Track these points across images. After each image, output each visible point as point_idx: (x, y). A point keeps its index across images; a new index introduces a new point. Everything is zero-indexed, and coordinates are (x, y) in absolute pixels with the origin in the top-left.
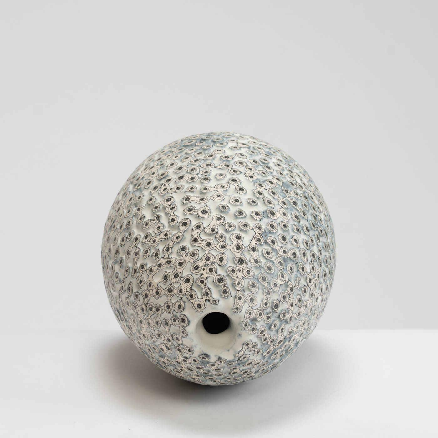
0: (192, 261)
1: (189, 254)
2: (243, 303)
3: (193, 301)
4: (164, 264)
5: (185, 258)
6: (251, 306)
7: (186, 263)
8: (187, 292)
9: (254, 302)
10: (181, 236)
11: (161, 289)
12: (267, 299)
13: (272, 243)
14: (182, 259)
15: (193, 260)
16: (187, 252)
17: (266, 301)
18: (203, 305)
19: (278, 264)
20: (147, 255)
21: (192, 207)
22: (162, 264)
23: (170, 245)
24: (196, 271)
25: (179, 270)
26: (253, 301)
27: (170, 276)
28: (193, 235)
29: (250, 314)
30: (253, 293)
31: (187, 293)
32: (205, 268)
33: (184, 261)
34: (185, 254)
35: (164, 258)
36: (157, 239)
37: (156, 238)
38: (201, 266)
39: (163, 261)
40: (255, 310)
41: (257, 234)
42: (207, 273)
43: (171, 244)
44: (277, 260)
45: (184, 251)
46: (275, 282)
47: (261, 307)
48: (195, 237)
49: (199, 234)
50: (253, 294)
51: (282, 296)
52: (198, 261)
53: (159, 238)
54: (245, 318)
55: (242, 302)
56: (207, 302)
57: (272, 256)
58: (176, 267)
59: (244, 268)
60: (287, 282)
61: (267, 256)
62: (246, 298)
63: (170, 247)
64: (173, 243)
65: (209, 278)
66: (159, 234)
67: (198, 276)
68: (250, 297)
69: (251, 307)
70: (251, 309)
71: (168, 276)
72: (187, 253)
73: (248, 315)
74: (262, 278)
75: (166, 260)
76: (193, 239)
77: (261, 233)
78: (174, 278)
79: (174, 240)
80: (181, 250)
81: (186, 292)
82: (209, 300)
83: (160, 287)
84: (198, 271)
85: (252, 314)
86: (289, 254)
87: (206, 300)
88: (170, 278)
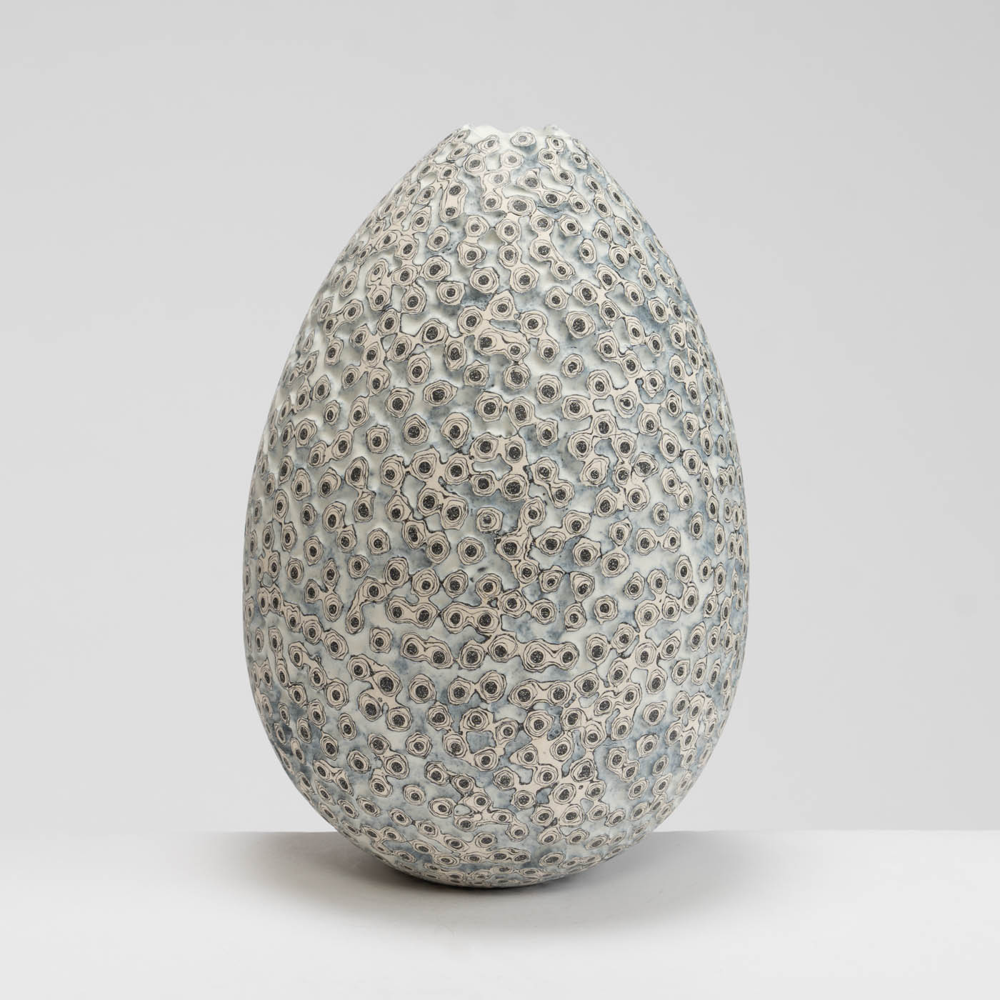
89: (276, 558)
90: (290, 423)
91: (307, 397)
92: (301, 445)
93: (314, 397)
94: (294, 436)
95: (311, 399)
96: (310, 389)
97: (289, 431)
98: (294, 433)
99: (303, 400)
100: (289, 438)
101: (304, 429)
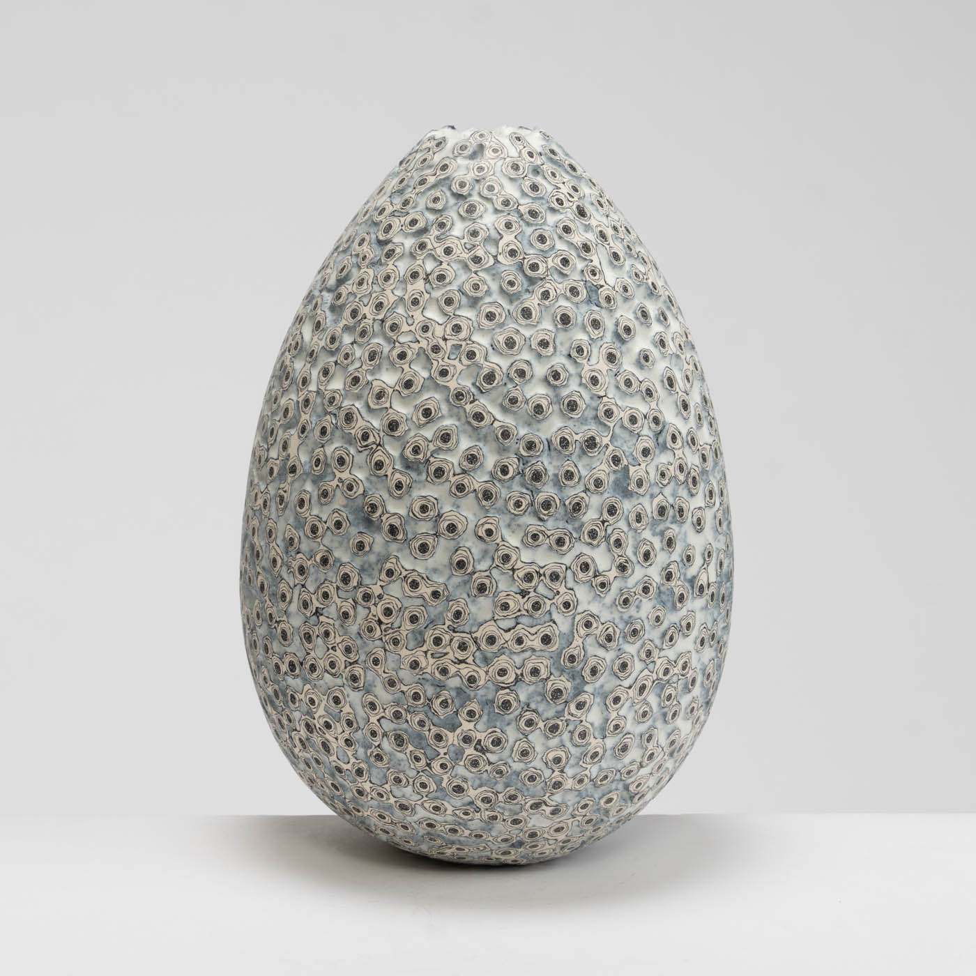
2: (520, 151)
6: (508, 159)
9: (510, 167)
12: (498, 195)
13: (576, 288)
17: (496, 191)
19: (537, 262)
26: (512, 167)
29: (495, 151)
30: (523, 178)
40: (495, 164)
41: (602, 283)
44: (545, 265)
46: (513, 229)
47: (493, 177)
50: (522, 176)
51: (482, 229)
54: (493, 139)
55: (523, 151)
57: (555, 264)
59: (571, 204)
60: (496, 256)
61: (562, 255)
62: (524, 162)
68: (521, 168)
69: (505, 159)
70: (502, 156)
73: (495, 146)
74: (536, 212)
77: (600, 290)
85: (493, 154)
86: (536, 301)
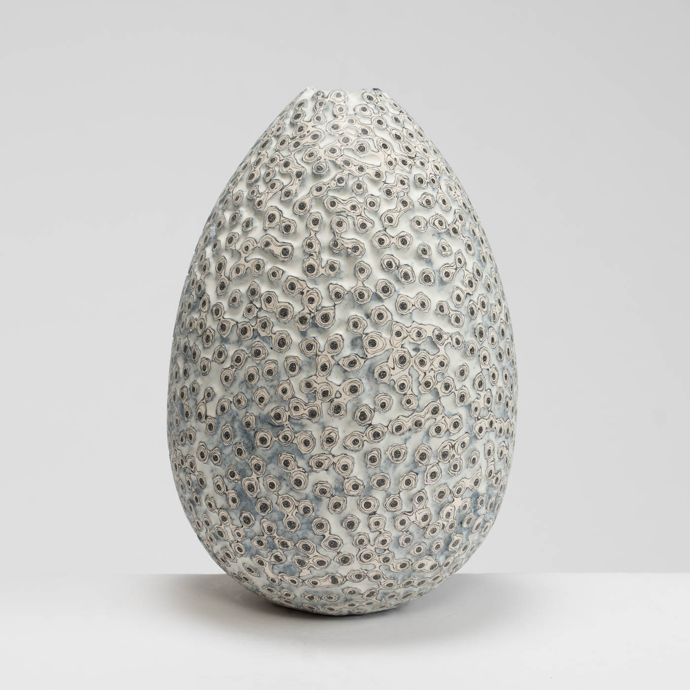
0: (317, 147)
1: (316, 159)
3: (342, 103)
4: (354, 165)
5: (324, 155)
7: (324, 149)
8: (343, 116)
10: (315, 189)
11: (375, 143)
14: (329, 156)
15: (315, 148)
16: (317, 162)
18: (333, 95)
20: (374, 200)
21: (283, 233)
22: (357, 167)
23: (334, 184)
24: (319, 133)
25: (339, 145)
27: (354, 145)
28: (298, 184)
31: (345, 115)
32: (306, 133)
33: (327, 152)
34: (321, 160)
35: (350, 172)
36: (348, 207)
37: (349, 209)
38: (310, 137)
39: (354, 171)
42: (307, 126)
43: (332, 185)
45: (320, 165)
48: (298, 180)
49: (291, 184)
52: (310, 144)
53: (344, 207)
56: (326, 96)
58: (341, 150)
63: (335, 181)
64: (329, 185)
65: (309, 120)
66: (342, 214)
67: (319, 126)
71: (357, 147)
72: (318, 160)
75: (349, 169)
76: (301, 178)
78: (350, 140)
79: (325, 188)
80: (322, 168)
81: (345, 117)
82: (323, 97)
83: (376, 145)
84: (315, 133)
87: (327, 98)
88: (355, 143)
89: (489, 394)
90: (472, 302)
91: (473, 281)
92: (485, 312)
93: (477, 279)
94: (479, 309)
95: (476, 280)
96: (472, 275)
97: (473, 306)
98: (478, 306)
99: (472, 283)
100: (475, 312)
101: (482, 301)
